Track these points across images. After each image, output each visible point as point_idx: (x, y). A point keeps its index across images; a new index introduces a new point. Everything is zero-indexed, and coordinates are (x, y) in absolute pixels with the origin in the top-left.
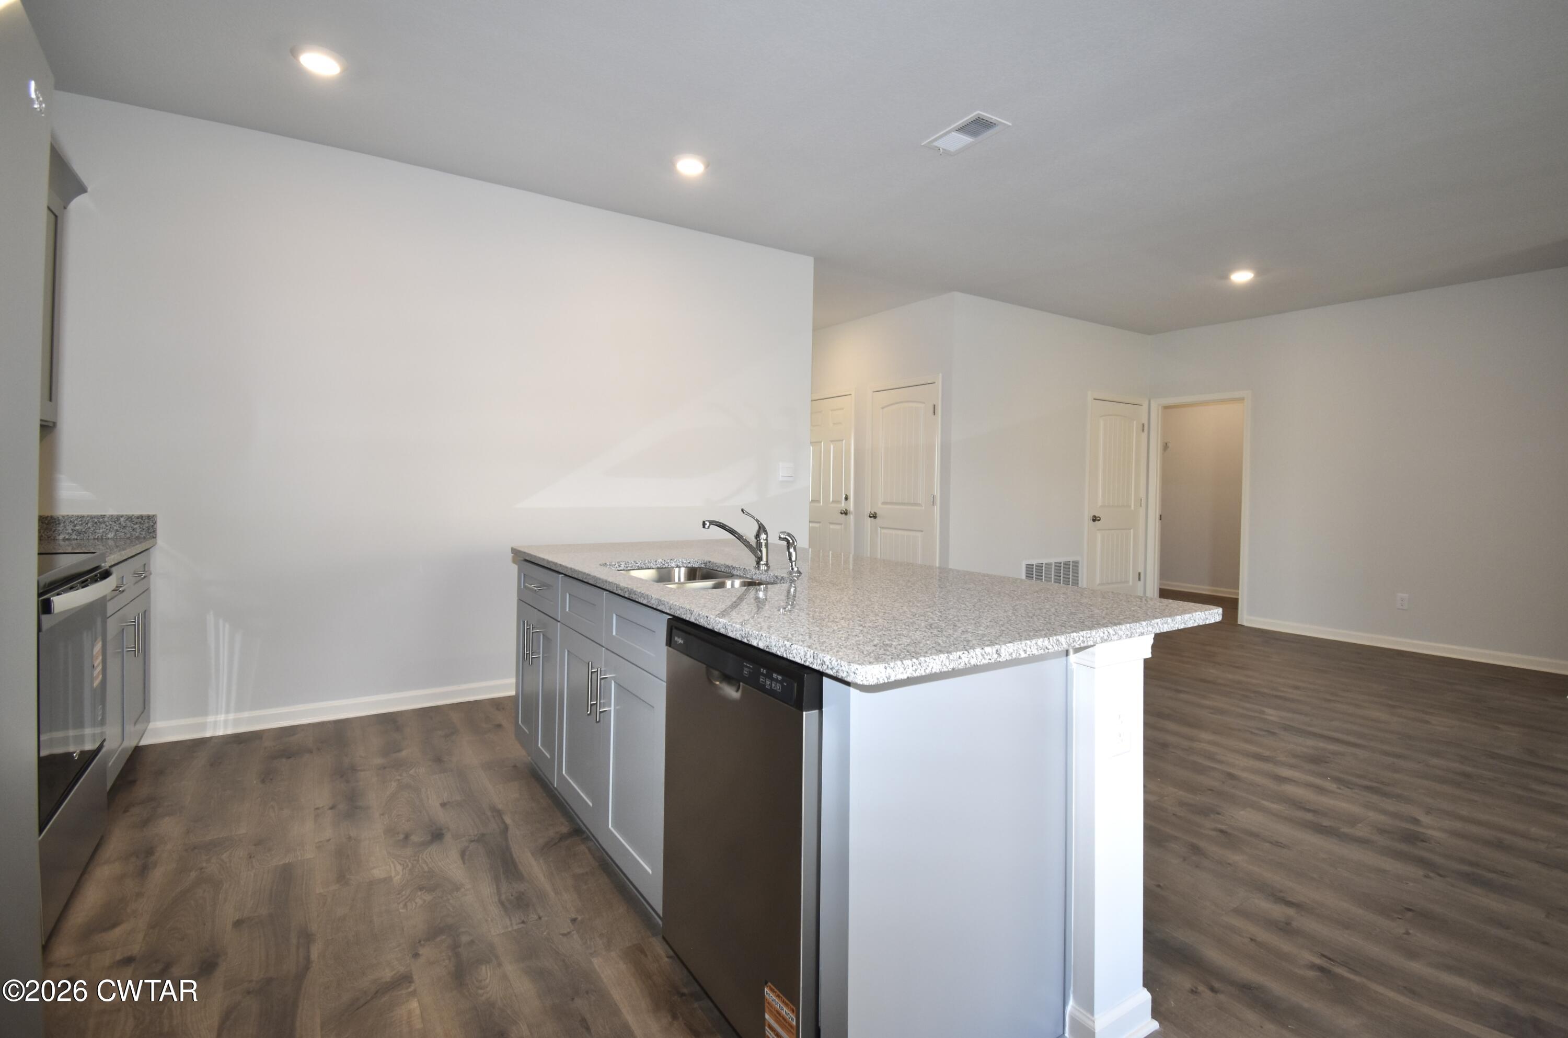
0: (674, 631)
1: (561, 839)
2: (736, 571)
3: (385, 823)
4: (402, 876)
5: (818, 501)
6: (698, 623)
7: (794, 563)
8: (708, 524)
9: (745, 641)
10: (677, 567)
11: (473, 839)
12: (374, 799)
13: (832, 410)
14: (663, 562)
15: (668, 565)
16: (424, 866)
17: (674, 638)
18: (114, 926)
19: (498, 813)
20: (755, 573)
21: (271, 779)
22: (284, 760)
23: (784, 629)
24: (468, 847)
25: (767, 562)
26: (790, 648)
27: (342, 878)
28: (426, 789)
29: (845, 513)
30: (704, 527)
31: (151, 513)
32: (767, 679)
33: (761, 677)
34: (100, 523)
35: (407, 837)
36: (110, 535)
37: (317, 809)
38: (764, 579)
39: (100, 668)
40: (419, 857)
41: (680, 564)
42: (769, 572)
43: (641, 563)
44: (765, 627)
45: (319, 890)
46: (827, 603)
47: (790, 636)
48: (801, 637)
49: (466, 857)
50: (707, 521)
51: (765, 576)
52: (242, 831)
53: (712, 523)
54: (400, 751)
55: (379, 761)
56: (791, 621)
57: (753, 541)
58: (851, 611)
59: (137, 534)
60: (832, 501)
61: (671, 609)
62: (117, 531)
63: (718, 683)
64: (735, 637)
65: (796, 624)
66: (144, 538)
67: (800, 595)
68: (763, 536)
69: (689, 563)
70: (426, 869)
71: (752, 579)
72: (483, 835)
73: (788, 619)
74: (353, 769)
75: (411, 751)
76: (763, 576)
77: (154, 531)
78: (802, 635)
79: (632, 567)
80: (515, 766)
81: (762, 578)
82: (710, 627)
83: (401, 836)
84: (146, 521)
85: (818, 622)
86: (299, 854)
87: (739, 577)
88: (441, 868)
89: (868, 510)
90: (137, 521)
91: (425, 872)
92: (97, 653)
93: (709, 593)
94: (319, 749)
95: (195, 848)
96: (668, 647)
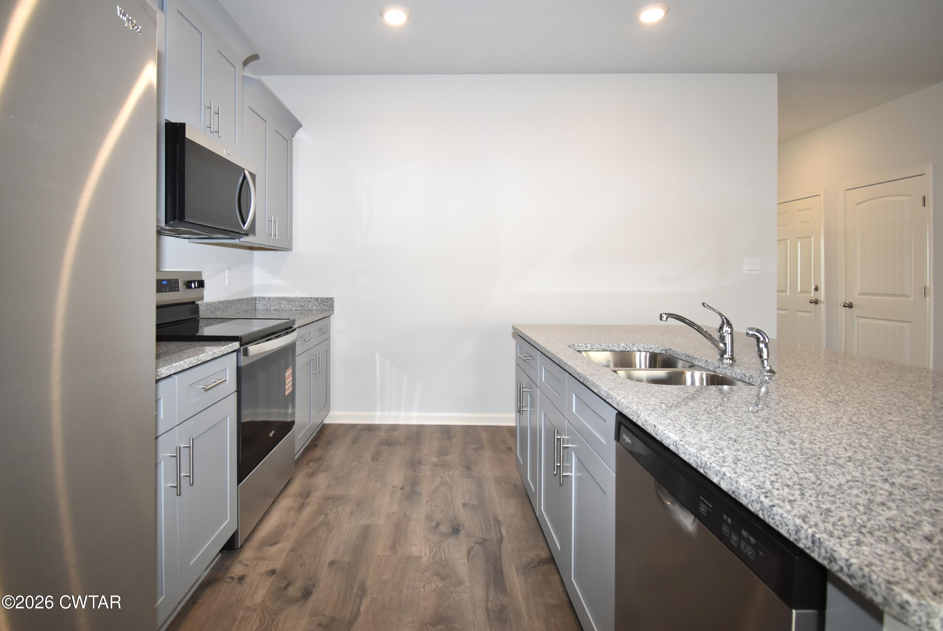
0: (622, 427)
1: (539, 563)
2: (697, 361)
3: (427, 510)
4: (428, 558)
5: (785, 291)
6: (645, 429)
7: (766, 362)
8: (665, 317)
9: (702, 471)
10: (639, 351)
11: (478, 542)
12: (426, 488)
13: (798, 211)
14: (626, 346)
15: (630, 349)
16: (443, 555)
17: (623, 436)
18: (275, 544)
19: (498, 523)
20: (719, 367)
21: (377, 459)
22: (386, 447)
23: (758, 467)
24: (473, 547)
25: (732, 355)
26: (769, 509)
27: (393, 547)
28: (457, 489)
29: (816, 302)
30: (661, 320)
31: (331, 296)
32: (732, 532)
33: (724, 525)
34: (310, 302)
35: (437, 525)
36: (314, 308)
37: (394, 487)
38: (729, 374)
39: (291, 383)
40: (441, 545)
41: (642, 349)
42: (735, 368)
43: (605, 346)
44: (730, 459)
45: (379, 553)
46: (818, 424)
47: (768, 485)
48: (786, 490)
49: (471, 556)
50: (664, 314)
51: (730, 371)
52: (353, 493)
53: (670, 315)
54: (447, 454)
55: (434, 459)
56: (767, 453)
57: (716, 336)
58: (861, 446)
59: (325, 308)
60: (800, 291)
61: (618, 405)
62: (317, 306)
63: (669, 503)
64: (688, 461)
65: (776, 460)
66: (328, 310)
67: (777, 407)
68: (726, 329)
69: (650, 348)
70: (444, 558)
71: (715, 372)
72: (485, 540)
73: (763, 447)
74: (420, 463)
75: (453, 457)
76: (727, 370)
77: (333, 306)
78: (788, 486)
79: (597, 349)
80: (515, 485)
81: (727, 373)
82: (658, 438)
83: (434, 524)
84: (329, 301)
85: (810, 461)
86: (376, 519)
87: (701, 368)
88: (453, 561)
89: (842, 299)
90: (325, 300)
91: (442, 560)
92: (288, 376)
93: (662, 390)
94: (405, 443)
95: (328, 498)
96: (617, 442)
